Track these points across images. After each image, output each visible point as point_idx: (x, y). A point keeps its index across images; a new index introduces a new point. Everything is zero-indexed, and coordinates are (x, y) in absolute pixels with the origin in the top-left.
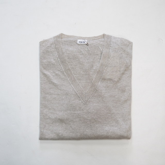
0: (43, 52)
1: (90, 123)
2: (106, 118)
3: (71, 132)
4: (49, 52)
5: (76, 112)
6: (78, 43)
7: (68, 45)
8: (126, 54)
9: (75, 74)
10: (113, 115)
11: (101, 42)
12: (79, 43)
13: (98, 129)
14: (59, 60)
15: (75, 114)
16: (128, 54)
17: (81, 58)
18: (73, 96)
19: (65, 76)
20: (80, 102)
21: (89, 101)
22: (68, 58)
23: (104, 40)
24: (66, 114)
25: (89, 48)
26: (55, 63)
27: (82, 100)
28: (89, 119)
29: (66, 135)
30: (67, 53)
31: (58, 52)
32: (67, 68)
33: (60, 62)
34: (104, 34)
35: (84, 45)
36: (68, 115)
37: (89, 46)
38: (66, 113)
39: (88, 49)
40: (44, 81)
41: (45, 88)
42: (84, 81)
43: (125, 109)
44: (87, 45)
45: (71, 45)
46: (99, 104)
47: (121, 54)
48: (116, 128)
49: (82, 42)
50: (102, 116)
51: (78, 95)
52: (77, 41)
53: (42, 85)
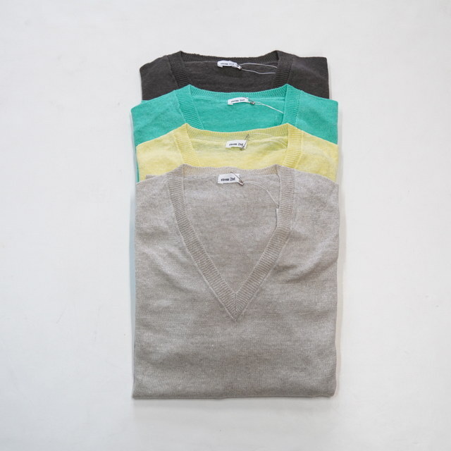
0: (143, 207)
1: (247, 364)
2: (281, 352)
3: (203, 383)
4: (155, 207)
5: (215, 340)
6: (220, 182)
7: (197, 189)
8: (328, 211)
9: (211, 253)
10: (297, 344)
11: (271, 179)
12: (222, 182)
13: (264, 376)
14: (176, 222)
15: (213, 343)
16: (331, 211)
17: (226, 214)
18: (206, 303)
19: (188, 257)
20: (224, 316)
21: (243, 314)
22: (194, 217)
23: (277, 177)
24: (192, 343)
25: (244, 192)
26: (169, 231)
27: (227, 311)
28: (244, 354)
29: (192, 389)
30: (192, 206)
31: (175, 206)
32: (192, 239)
33: (177, 226)
34: (276, 166)
35: (233, 185)
36: (198, 345)
37: (246, 187)
38: (193, 340)
39: (241, 193)
40: (144, 268)
41: (145, 286)
42: (233, 269)
43: (322, 330)
44: (241, 184)
45: (204, 189)
46: (266, 321)
47: (317, 211)
48: (302, 374)
49: (228, 180)
50: (273, 347)
51: (220, 301)
52: (216, 178)
53: (139, 280)
